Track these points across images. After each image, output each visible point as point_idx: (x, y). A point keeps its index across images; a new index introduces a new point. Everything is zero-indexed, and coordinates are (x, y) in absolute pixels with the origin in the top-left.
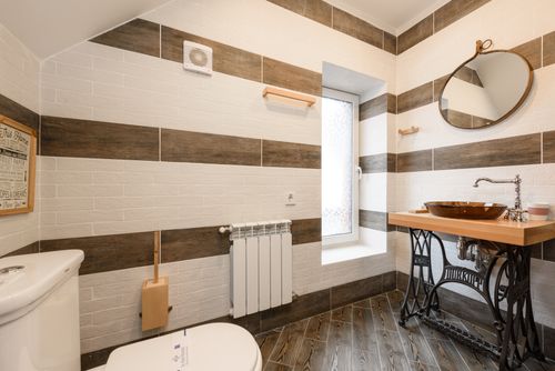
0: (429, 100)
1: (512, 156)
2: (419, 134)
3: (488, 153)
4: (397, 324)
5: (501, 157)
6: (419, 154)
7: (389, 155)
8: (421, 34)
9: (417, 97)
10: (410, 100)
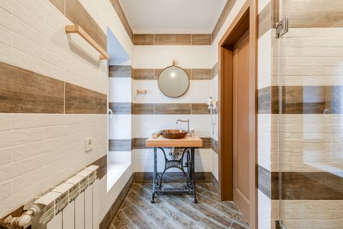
0: (152, 78)
1: (184, 111)
2: (147, 95)
3: (176, 108)
4: (150, 204)
5: (180, 111)
6: (148, 105)
7: (132, 104)
8: (148, 41)
9: (146, 74)
10: (142, 74)
